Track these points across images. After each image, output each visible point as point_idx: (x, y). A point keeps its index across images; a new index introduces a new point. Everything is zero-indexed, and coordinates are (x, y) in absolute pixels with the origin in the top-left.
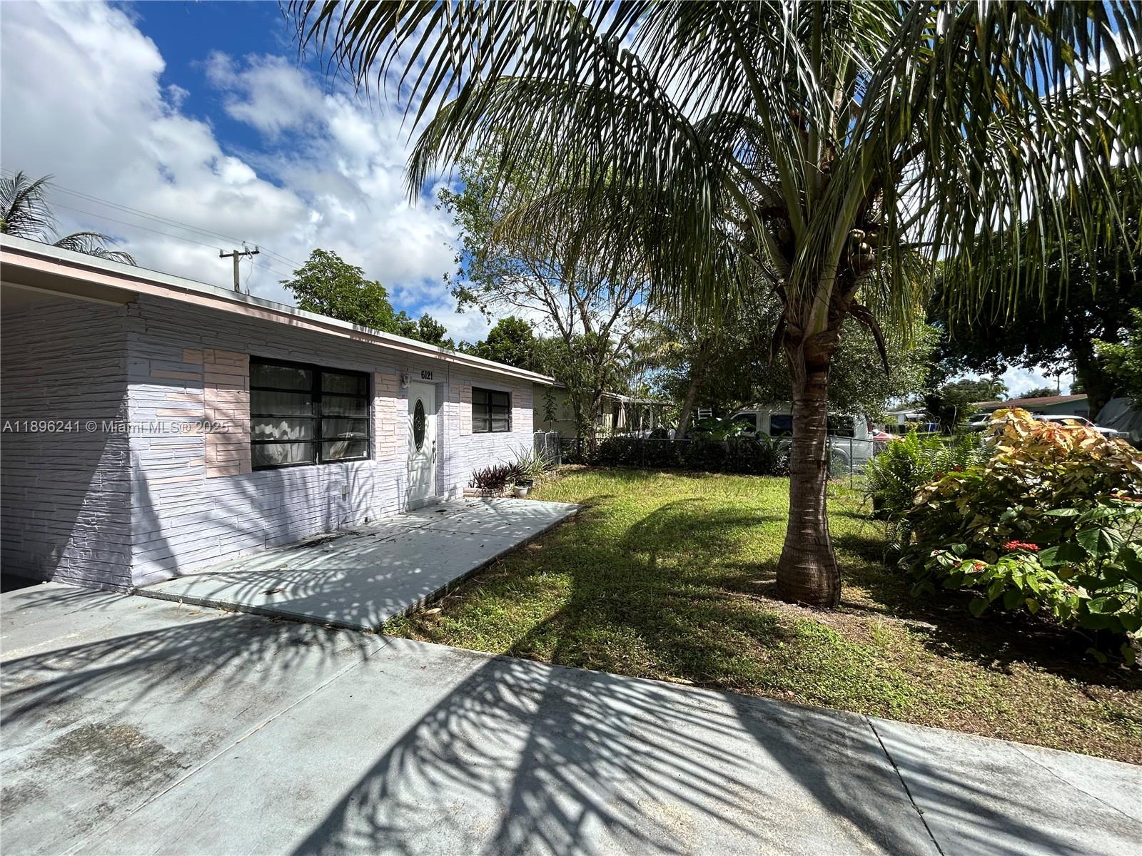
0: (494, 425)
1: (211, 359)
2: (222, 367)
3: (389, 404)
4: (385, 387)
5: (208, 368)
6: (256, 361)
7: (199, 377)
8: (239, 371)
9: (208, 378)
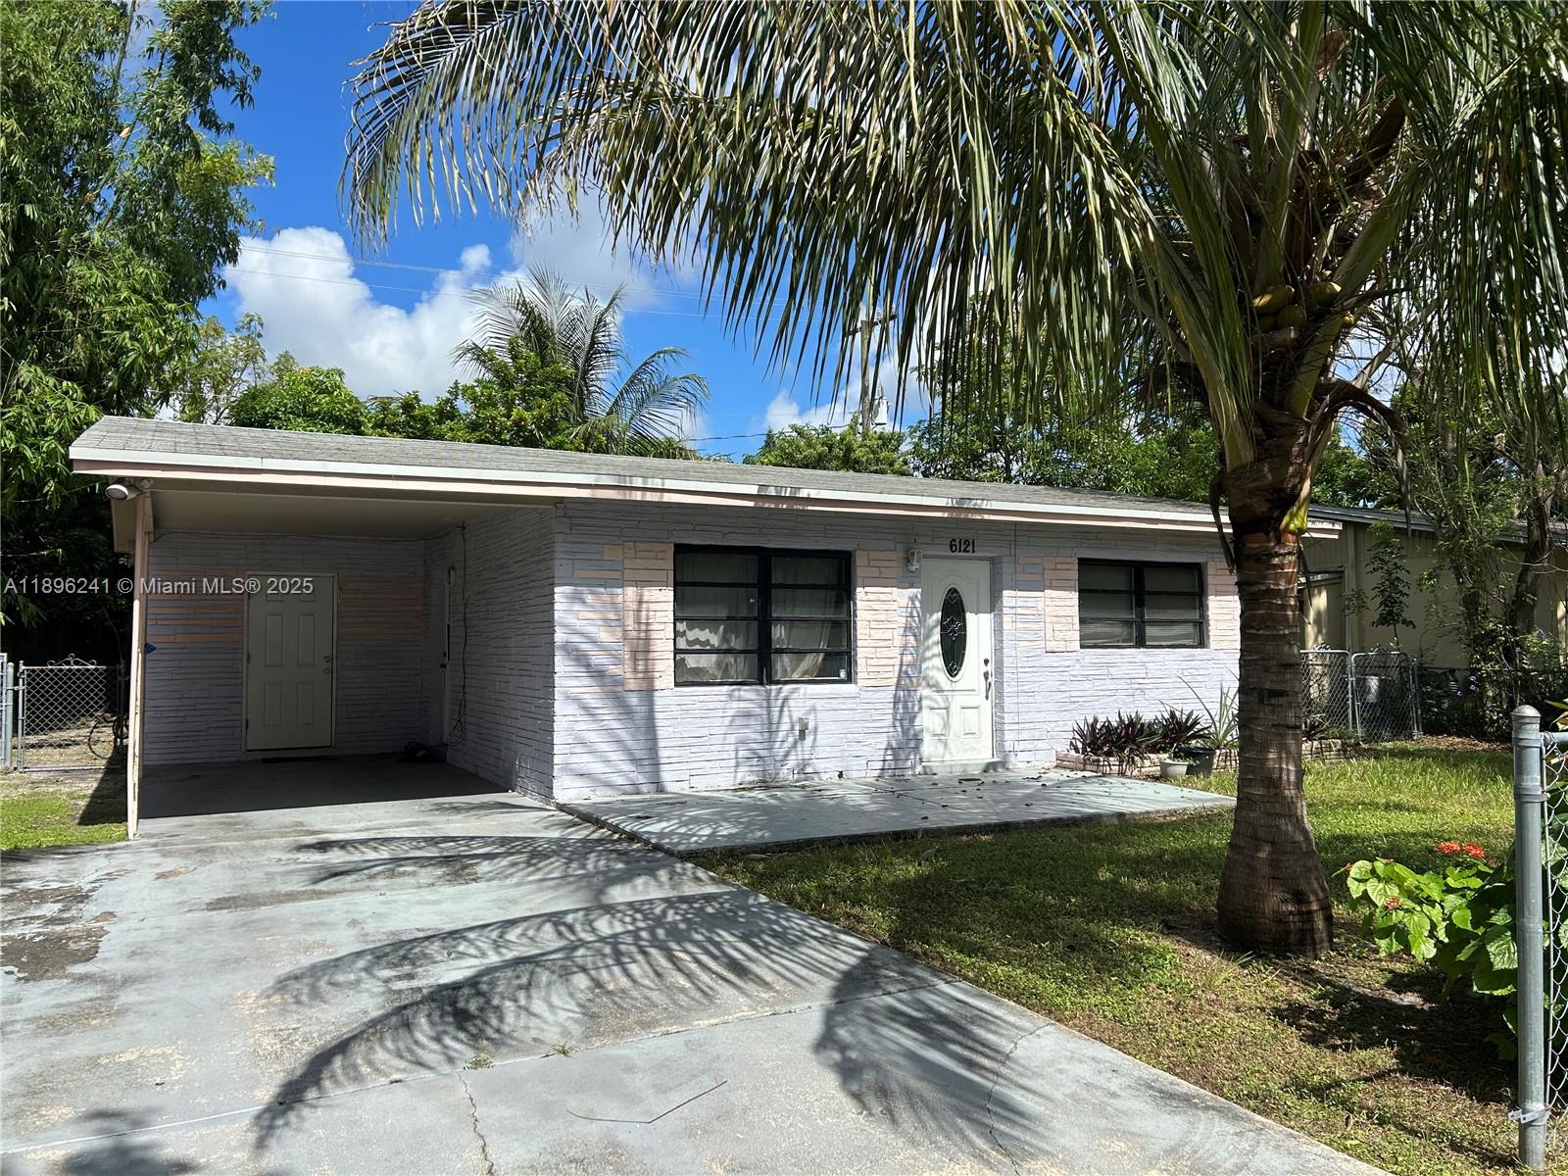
0: (1150, 631)
1: (631, 553)
2: (642, 561)
3: (883, 597)
4: (875, 572)
5: (628, 564)
6: (681, 550)
7: (617, 575)
8: (661, 564)
9: (628, 574)
